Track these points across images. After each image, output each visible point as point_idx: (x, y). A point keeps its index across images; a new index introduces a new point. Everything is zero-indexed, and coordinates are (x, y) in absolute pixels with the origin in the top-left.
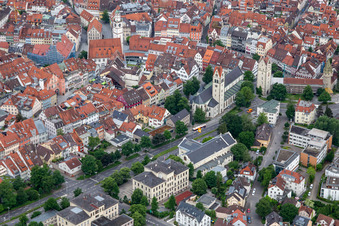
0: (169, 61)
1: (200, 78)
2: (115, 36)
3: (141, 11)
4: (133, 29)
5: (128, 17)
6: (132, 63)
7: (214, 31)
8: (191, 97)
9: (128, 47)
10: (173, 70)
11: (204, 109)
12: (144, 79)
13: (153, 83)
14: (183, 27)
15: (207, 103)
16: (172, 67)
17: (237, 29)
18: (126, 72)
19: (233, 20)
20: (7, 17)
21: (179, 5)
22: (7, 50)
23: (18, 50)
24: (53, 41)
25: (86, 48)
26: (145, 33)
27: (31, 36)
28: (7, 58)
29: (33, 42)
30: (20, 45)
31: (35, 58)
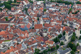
0: (54, 30)
1: (62, 34)
2: (41, 24)
3: (47, 17)
4: (45, 22)
5: (44, 19)
6: (45, 30)
7: (65, 22)
8: (60, 39)
9: (44, 26)
10: (55, 32)
11: (63, 42)
12: (48, 34)
13: (50, 35)
14: (57, 21)
15: (64, 40)
16: (55, 31)
17: (71, 22)
18: (44, 32)
19: (70, 20)
20: (14, 19)
21: (56, 16)
22: (14, 27)
23: (17, 27)
24: (26, 25)
25: (34, 27)
26: (48, 23)
27: (20, 23)
28: (15, 29)
29: (21, 25)
30: (18, 26)
31: (21, 29)
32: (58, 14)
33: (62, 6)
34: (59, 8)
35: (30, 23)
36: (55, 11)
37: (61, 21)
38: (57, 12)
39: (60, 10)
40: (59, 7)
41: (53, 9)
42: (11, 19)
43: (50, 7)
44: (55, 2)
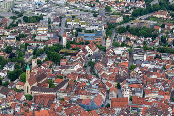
0: (154, 111)
2: (125, 96)
3: (137, 83)
4: (134, 92)
5: (131, 86)
6: (135, 111)
9: (131, 102)
14: (160, 93)
20: (67, 84)
21: (157, 81)
22: (68, 101)
23: (74, 101)
24: (92, 97)
25: (110, 102)
26: (140, 95)
27: (80, 94)
28: (69, 105)
29: (81, 97)
30: (75, 99)
31: (83, 106)
32: (161, 77)
33: (169, 59)
34: (162, 64)
35: (101, 94)
36: (155, 70)
37: (168, 92)
38: (158, 72)
39: (164, 68)
40: (163, 60)
41: (150, 66)
42: (62, 84)
43: (143, 62)
44: (153, 50)
